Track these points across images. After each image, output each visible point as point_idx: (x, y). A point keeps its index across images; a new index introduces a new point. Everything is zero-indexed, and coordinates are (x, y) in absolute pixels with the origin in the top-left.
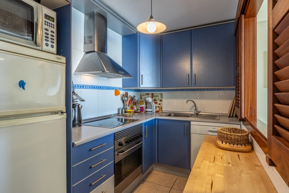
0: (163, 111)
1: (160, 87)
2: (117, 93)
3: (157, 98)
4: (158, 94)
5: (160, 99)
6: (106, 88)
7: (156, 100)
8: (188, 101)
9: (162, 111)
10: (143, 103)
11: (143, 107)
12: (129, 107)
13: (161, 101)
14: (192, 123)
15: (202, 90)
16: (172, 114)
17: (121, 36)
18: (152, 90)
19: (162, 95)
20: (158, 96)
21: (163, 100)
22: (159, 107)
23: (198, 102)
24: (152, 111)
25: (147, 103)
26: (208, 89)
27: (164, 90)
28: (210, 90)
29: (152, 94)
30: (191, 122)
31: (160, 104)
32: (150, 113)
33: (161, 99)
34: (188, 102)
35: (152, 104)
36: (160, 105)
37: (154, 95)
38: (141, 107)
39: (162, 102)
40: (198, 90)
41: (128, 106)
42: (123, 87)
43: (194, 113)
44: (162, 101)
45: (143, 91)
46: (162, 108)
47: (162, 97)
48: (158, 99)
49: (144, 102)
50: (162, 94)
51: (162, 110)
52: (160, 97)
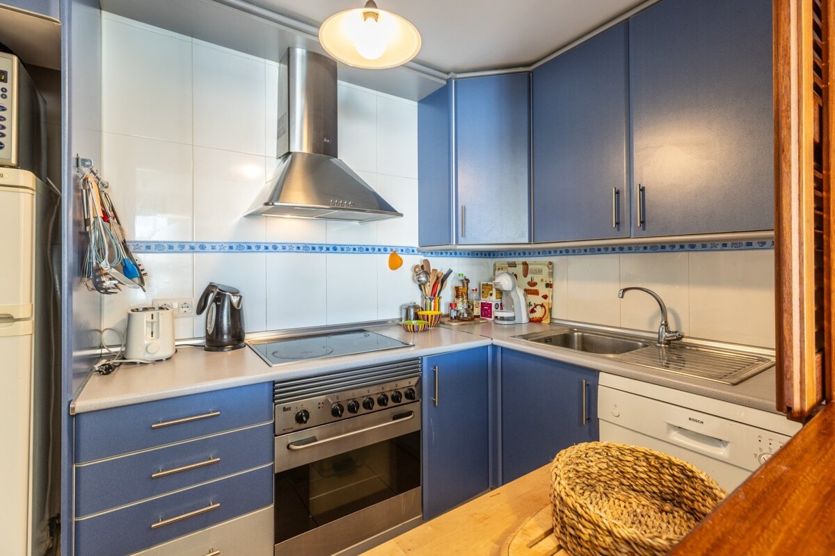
0: (556, 321)
1: (527, 242)
2: (395, 263)
3: (537, 279)
4: (541, 264)
5: (548, 280)
6: (354, 249)
7: (535, 284)
8: (625, 290)
9: (551, 318)
10: (491, 292)
11: (490, 305)
12: (433, 303)
13: (549, 285)
14: (603, 378)
15: (699, 246)
16: (576, 334)
17: (416, 104)
18: (524, 253)
19: (553, 268)
20: (540, 272)
21: (557, 285)
22: (544, 307)
23: (674, 295)
24: (514, 318)
25: (500, 292)
26: (725, 245)
27: (558, 252)
28: (737, 245)
29: (525, 264)
30: (600, 373)
31: (545, 297)
32: (506, 322)
33: (548, 282)
34: (627, 293)
35: (513, 294)
36: (546, 301)
37: (530, 267)
38: (483, 304)
39: (551, 289)
40: (682, 246)
41: (430, 298)
42: (421, 245)
43: (656, 336)
44: (551, 287)
45: (502, 255)
46: (550, 310)
47: (551, 274)
48: (542, 280)
49: (494, 290)
50: (551, 263)
51: (551, 315)
52: (545, 275)
